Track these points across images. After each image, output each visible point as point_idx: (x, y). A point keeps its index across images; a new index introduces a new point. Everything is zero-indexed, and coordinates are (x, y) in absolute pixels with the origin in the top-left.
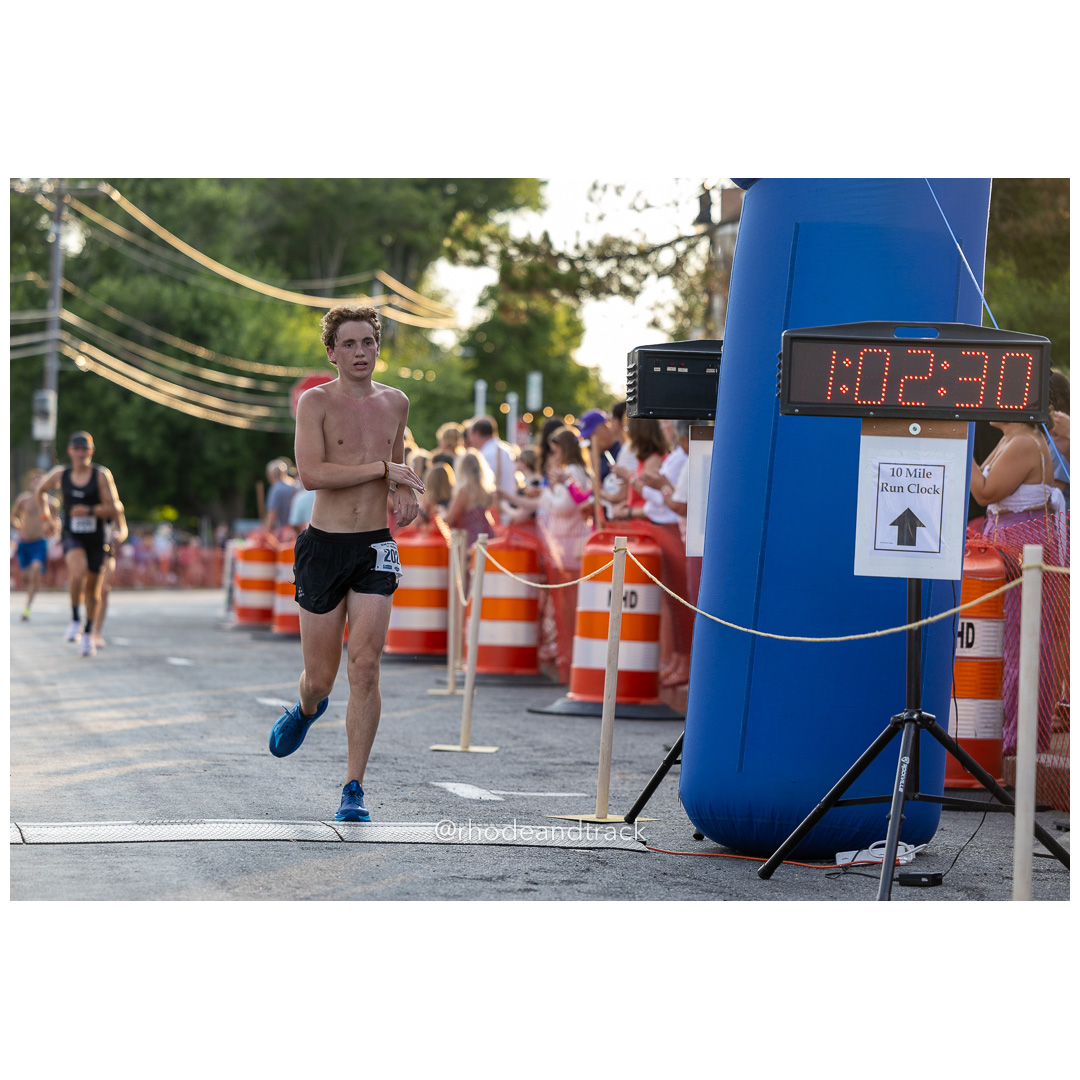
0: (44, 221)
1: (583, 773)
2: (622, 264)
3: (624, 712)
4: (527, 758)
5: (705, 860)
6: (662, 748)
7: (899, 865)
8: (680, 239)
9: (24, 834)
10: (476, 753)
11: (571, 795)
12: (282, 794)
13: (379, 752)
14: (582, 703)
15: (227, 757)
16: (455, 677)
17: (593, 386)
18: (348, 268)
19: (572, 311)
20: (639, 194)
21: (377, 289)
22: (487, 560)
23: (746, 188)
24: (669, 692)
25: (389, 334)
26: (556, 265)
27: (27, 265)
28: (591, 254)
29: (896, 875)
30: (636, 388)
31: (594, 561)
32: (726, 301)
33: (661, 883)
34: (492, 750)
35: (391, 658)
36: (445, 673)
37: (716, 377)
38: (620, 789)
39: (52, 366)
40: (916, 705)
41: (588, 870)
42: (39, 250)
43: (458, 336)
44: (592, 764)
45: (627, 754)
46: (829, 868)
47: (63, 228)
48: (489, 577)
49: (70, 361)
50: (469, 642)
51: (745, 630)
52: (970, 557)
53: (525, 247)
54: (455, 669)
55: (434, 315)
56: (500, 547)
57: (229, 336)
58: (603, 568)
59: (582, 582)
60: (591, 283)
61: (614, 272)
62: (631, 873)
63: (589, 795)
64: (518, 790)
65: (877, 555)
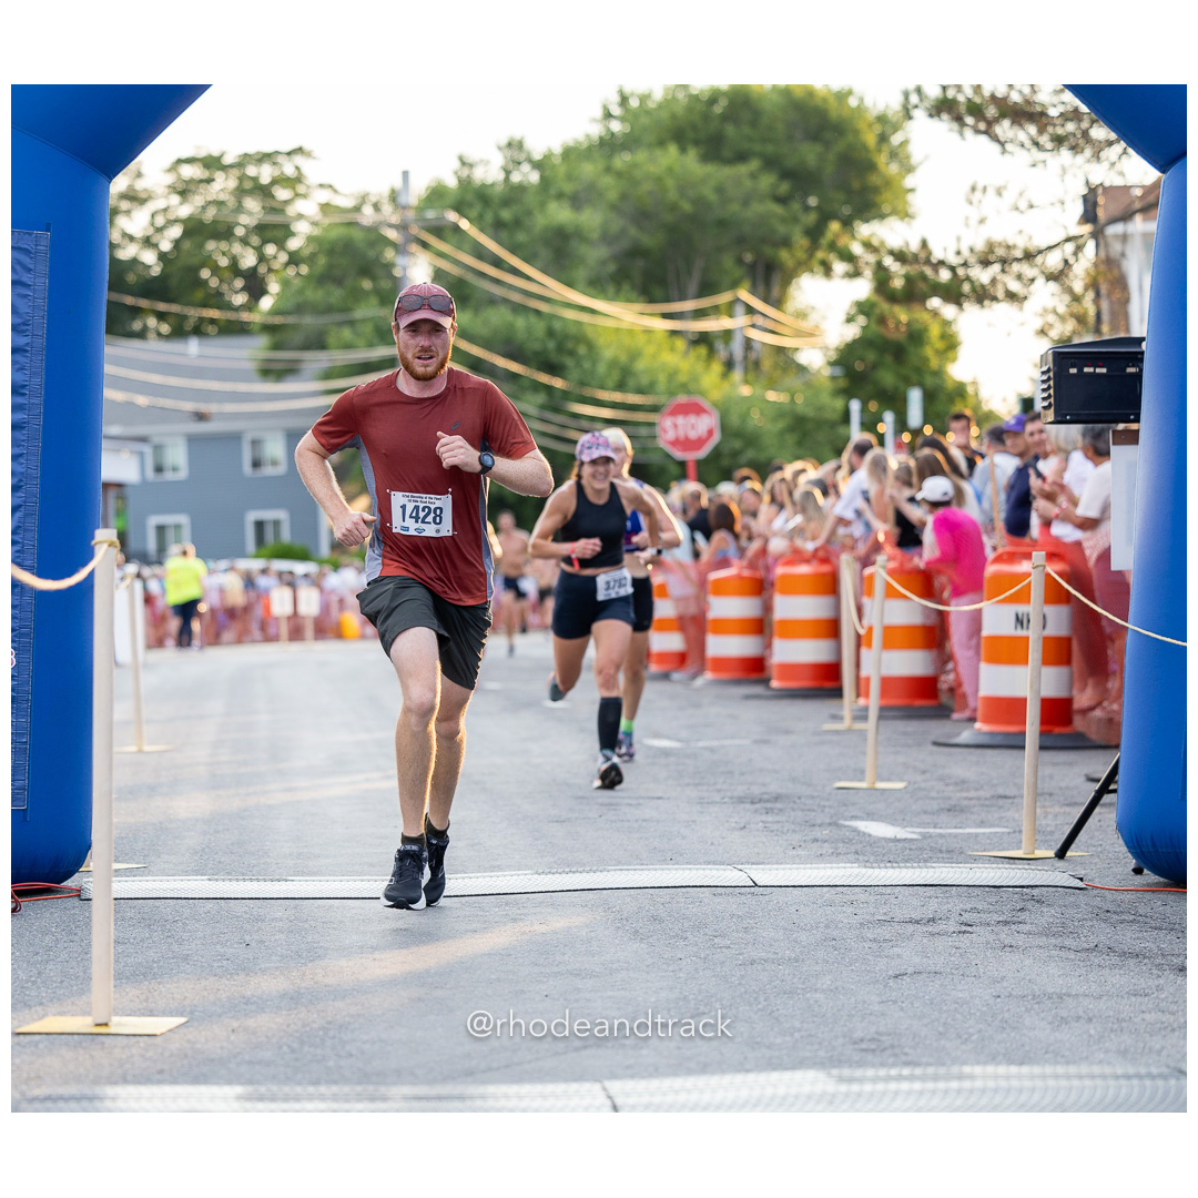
0: (389, 254)
2: (1007, 269)
3: (1047, 744)
4: (938, 792)
5: (1148, 896)
6: (1083, 779)
8: (1068, 240)
10: (884, 790)
11: (992, 830)
12: (684, 838)
13: (779, 791)
14: (991, 734)
15: (621, 801)
16: (854, 710)
17: (972, 401)
18: (707, 289)
20: (1021, 194)
21: (739, 309)
22: (888, 583)
23: (1165, 171)
25: (753, 356)
26: (937, 272)
27: (374, 301)
28: (972, 260)
30: (1051, 392)
33: (1105, 921)
34: (900, 785)
35: (784, 693)
36: (842, 707)
37: (1138, 376)
41: (1024, 909)
42: (385, 284)
44: (1010, 798)
45: (1045, 786)
47: (410, 261)
50: (867, 673)
53: (900, 256)
54: (851, 702)
55: (800, 334)
56: (898, 570)
57: (587, 365)
58: (1018, 587)
60: (974, 290)
61: (998, 278)
62: (1071, 912)
63: (1011, 830)
64: (935, 827)
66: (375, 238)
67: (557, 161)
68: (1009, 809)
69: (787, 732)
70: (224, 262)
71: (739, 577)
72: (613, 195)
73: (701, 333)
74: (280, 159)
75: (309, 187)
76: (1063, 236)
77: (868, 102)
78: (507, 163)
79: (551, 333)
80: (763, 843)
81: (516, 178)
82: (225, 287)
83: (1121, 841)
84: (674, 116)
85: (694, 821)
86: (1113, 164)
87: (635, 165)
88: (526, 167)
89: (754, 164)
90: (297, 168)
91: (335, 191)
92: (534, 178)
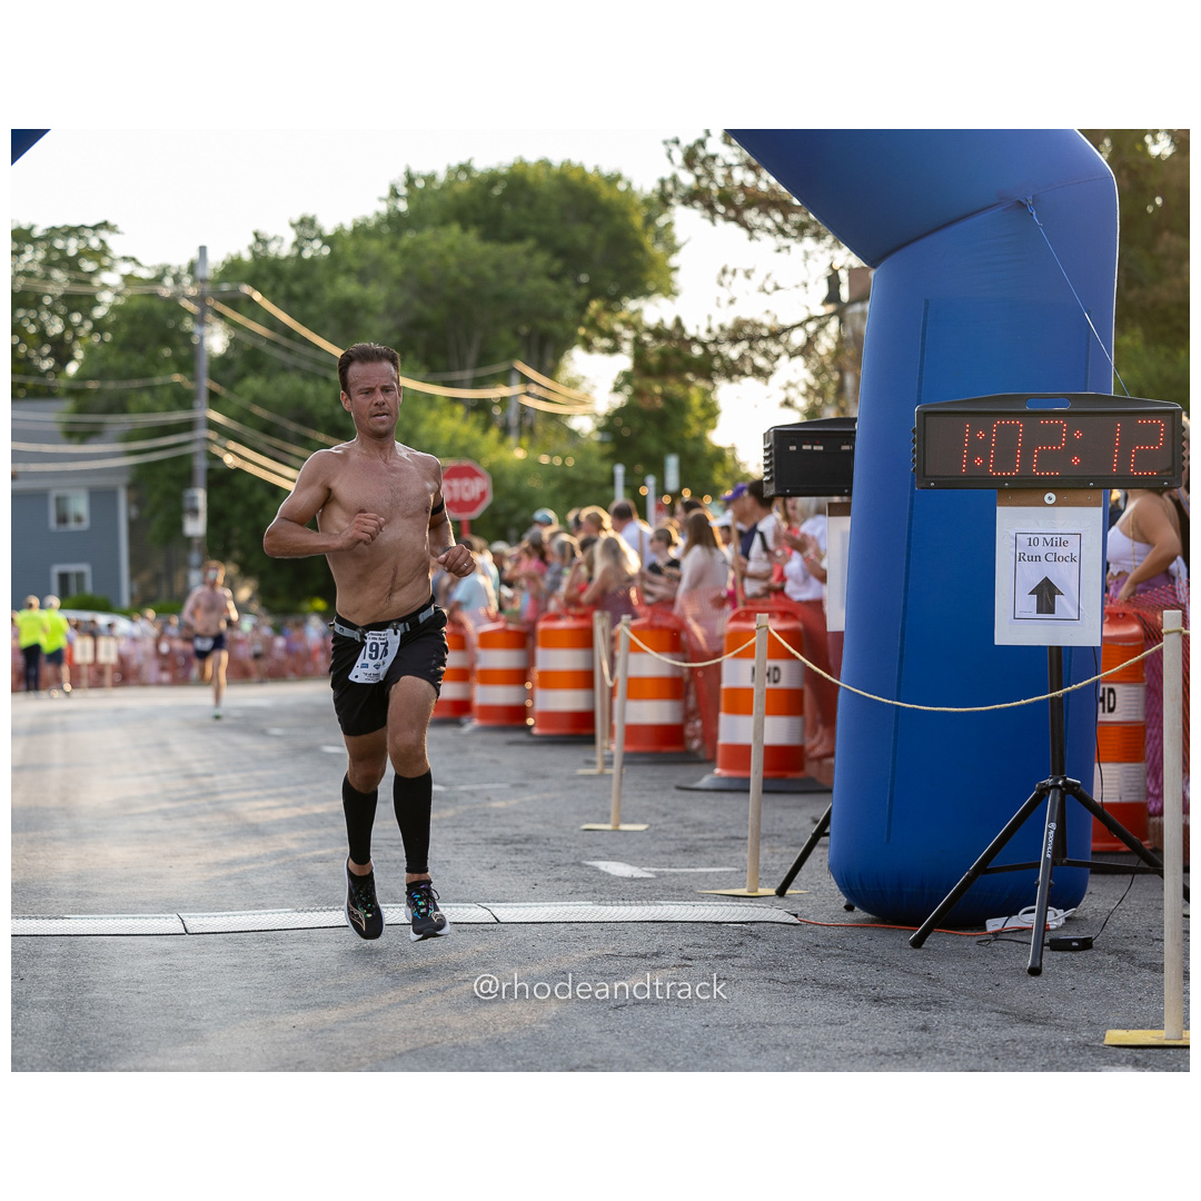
0: (188, 324)
1: (732, 848)
2: (754, 346)
3: (780, 788)
4: (677, 834)
5: (857, 931)
6: (810, 821)
7: (1049, 930)
8: (810, 319)
9: (186, 924)
10: (627, 831)
11: (722, 869)
13: (531, 833)
14: (730, 779)
15: (382, 842)
16: (604, 756)
17: (730, 465)
18: (485, 358)
19: (706, 393)
20: (768, 277)
21: (515, 378)
22: (632, 641)
23: (875, 267)
24: (815, 764)
25: (527, 422)
26: (689, 349)
27: (173, 367)
28: (722, 337)
29: (1047, 941)
30: (773, 467)
31: (736, 639)
32: (858, 379)
33: (813, 955)
34: (642, 827)
35: (538, 739)
36: (594, 751)
37: (851, 453)
38: (770, 862)
39: (201, 464)
40: (1060, 771)
41: (741, 944)
42: (184, 352)
43: (595, 422)
45: (776, 827)
46: (977, 936)
47: (207, 330)
48: (633, 657)
49: (219, 459)
50: (616, 722)
51: (890, 702)
52: (1109, 622)
53: (658, 333)
54: (603, 748)
55: (571, 401)
56: (643, 627)
58: (746, 645)
59: (726, 661)
60: (724, 366)
61: (746, 354)
62: (784, 946)
63: (739, 870)
64: (670, 867)
65: (1015, 625)
66: (173, 308)
67: (348, 237)
68: (741, 849)
69: (544, 777)
70: (32, 329)
71: (504, 631)
72: (397, 270)
73: (479, 400)
74: (88, 233)
75: (113, 259)
76: (807, 317)
77: (636, 186)
78: (299, 238)
80: (509, 882)
81: (307, 254)
82: (33, 353)
83: (834, 881)
84: (457, 197)
85: (450, 861)
87: (419, 244)
88: (317, 243)
89: (530, 243)
90: (102, 241)
91: (138, 264)
92: (326, 251)
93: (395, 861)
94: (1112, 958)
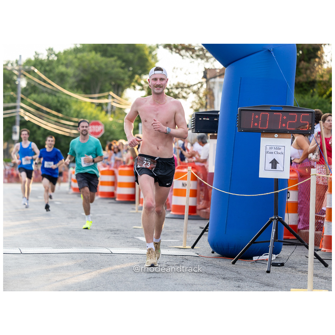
0: (15, 78)
2: (183, 90)
3: (190, 218)
5: (216, 259)
6: (199, 228)
7: (272, 260)
8: (199, 83)
9: (21, 251)
11: (175, 240)
12: (93, 240)
13: (118, 228)
14: (175, 215)
16: (138, 207)
18: (101, 91)
20: (187, 70)
21: (110, 97)
25: (113, 110)
27: (10, 90)
28: (174, 87)
29: (272, 263)
31: (178, 174)
33: (204, 265)
35: (118, 202)
36: (135, 206)
37: (217, 121)
39: (18, 119)
40: (276, 214)
41: (183, 261)
42: (13, 86)
44: (179, 232)
46: (251, 261)
47: (21, 80)
49: (23, 118)
51: (227, 193)
54: (137, 205)
55: (126, 104)
57: (68, 110)
58: (184, 176)
60: (174, 95)
61: (180, 92)
62: (195, 263)
63: (180, 241)
65: (265, 172)
66: (11, 73)
67: (62, 55)
68: (179, 235)
69: (120, 213)
71: (108, 170)
72: (77, 64)
73: (99, 103)
76: (198, 82)
78: (48, 54)
79: (59, 101)
80: (114, 242)
81: (51, 58)
83: (209, 244)
85: (95, 236)
86: (212, 63)
87: (83, 57)
88: (53, 56)
89: (115, 58)
92: (56, 58)
93: (80, 235)
94: (290, 269)
